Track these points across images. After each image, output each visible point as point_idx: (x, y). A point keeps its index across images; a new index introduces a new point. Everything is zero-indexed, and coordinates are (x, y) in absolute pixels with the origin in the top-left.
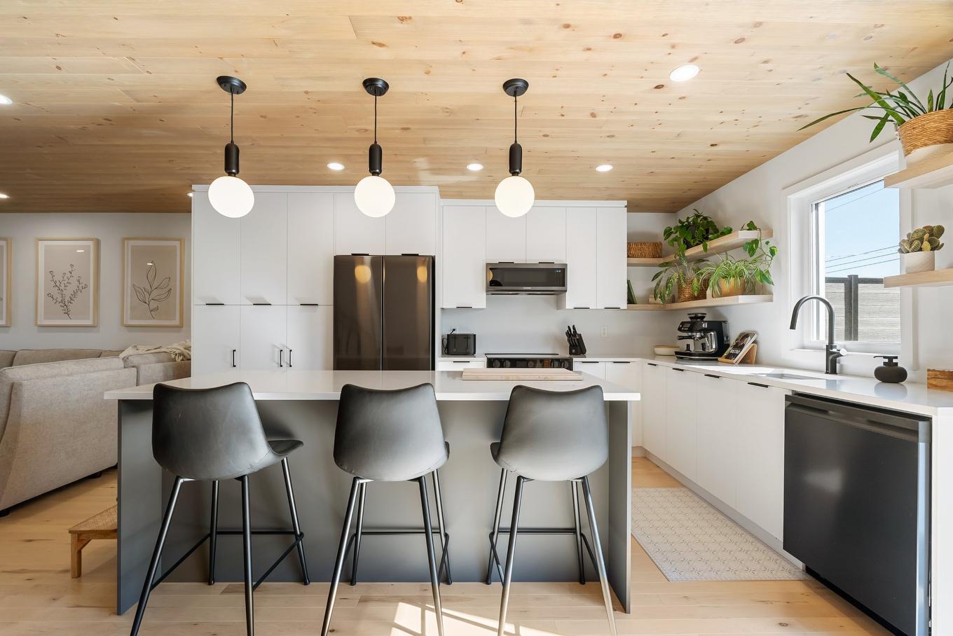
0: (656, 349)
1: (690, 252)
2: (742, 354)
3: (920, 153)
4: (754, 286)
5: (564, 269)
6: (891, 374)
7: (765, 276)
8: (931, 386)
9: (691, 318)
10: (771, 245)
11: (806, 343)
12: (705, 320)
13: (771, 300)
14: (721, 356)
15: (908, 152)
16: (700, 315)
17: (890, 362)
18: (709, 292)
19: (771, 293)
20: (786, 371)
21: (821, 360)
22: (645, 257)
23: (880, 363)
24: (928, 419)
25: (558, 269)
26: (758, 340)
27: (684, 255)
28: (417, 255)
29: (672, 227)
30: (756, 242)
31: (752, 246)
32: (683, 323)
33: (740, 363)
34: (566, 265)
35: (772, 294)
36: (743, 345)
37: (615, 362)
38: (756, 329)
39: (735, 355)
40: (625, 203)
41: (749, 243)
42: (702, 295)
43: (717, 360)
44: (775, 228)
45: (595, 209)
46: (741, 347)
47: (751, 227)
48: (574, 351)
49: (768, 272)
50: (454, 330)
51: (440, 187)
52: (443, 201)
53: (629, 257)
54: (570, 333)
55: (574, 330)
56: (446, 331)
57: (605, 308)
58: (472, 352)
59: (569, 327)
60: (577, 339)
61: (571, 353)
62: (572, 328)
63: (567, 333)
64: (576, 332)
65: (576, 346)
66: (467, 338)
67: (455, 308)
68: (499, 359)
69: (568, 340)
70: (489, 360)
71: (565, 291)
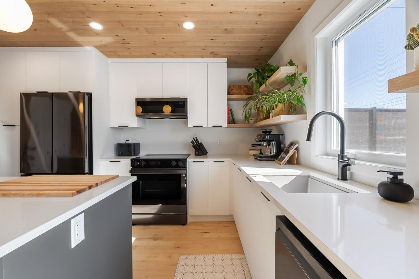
0: (249, 151)
1: (261, 89)
2: (288, 157)
4: (295, 108)
5: (185, 102)
7: (299, 100)
9: (263, 132)
10: (303, 76)
11: (329, 151)
12: (271, 133)
13: (306, 119)
14: (277, 158)
16: (268, 130)
18: (271, 115)
19: (305, 113)
22: (241, 94)
25: (181, 102)
26: (299, 147)
27: (259, 91)
28: (80, 92)
29: (252, 73)
30: (294, 75)
31: (291, 79)
32: (258, 136)
33: (287, 164)
34: (187, 99)
35: (307, 114)
36: (289, 151)
37: (214, 161)
38: (298, 140)
39: (284, 158)
40: (226, 60)
41: (289, 76)
43: (274, 160)
44: (308, 64)
45: (207, 63)
47: (291, 64)
48: (197, 153)
49: (302, 97)
50: (128, 140)
51: (97, 47)
52: (110, 60)
53: (231, 94)
54: (195, 142)
55: (196, 140)
56: (123, 141)
57: (213, 126)
58: (133, 154)
59: (194, 138)
60: (198, 146)
61: (196, 155)
62: (195, 139)
63: (191, 142)
64: (197, 142)
65: (198, 150)
66: (129, 145)
67: (118, 127)
68: (138, 160)
69: (193, 146)
70: (132, 160)
71: (186, 116)
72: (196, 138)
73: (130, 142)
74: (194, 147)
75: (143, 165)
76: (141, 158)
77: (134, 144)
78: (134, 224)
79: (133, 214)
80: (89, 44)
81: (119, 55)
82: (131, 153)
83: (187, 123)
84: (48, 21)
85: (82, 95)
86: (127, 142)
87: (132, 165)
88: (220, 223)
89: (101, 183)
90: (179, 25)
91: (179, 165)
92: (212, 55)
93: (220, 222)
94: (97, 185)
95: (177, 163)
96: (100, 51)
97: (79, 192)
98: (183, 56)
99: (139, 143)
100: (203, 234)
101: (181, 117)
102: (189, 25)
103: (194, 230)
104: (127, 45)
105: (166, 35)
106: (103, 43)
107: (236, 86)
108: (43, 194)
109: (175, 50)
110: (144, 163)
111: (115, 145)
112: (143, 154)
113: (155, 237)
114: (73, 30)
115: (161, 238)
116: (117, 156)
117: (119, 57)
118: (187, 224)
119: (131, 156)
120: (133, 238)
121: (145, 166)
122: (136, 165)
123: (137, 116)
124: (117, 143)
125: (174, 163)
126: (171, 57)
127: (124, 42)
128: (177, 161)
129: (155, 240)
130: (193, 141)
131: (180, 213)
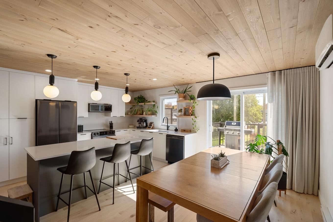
0: (129, 126)
1: (140, 104)
2: (152, 127)
3: (181, 99)
4: (154, 113)
6: (176, 130)
7: (156, 112)
8: (181, 132)
9: (140, 119)
10: (157, 105)
11: (163, 125)
13: (157, 116)
15: (179, 98)
16: (142, 118)
17: (176, 128)
18: (144, 113)
19: (157, 115)
20: (160, 130)
21: (166, 128)
23: (175, 128)
24: (184, 137)
25: (110, 106)
26: (154, 124)
27: (138, 104)
32: (138, 120)
33: (152, 129)
34: (112, 105)
37: (124, 130)
38: (154, 122)
39: (150, 127)
41: (153, 105)
42: (142, 114)
43: (146, 128)
45: (118, 90)
46: (151, 126)
47: (154, 102)
48: (111, 128)
57: (120, 116)
70: (92, 133)
72: (111, 121)
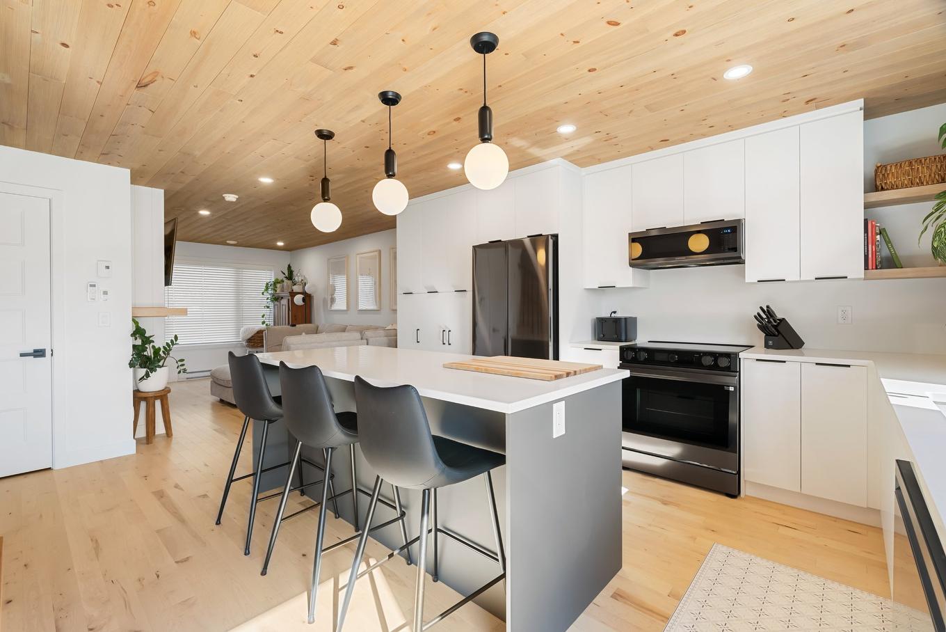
5: (736, 227)
22: (919, 185)
25: (727, 228)
28: (541, 235)
40: (859, 103)
45: (797, 127)
48: (771, 343)
50: (615, 312)
51: (565, 157)
52: (584, 171)
53: (883, 189)
54: (764, 316)
55: (769, 312)
56: (605, 314)
57: (816, 279)
58: (623, 338)
59: (761, 308)
60: (775, 327)
61: (767, 346)
62: (765, 309)
63: (755, 317)
64: (772, 316)
65: (775, 335)
66: (617, 321)
67: (597, 287)
68: (633, 349)
69: (759, 326)
70: (622, 349)
71: (740, 258)
72: (768, 307)
73: (618, 315)
74: (762, 328)
75: (642, 359)
76: (638, 346)
77: (626, 319)
78: (625, 468)
79: (623, 448)
80: (554, 156)
81: (599, 159)
82: (621, 335)
83: (742, 274)
84: (507, 143)
85: (545, 238)
86: (613, 315)
87: (622, 358)
88: (835, 521)
89: (581, 372)
90: (714, 79)
91: (718, 366)
92: (812, 104)
93: (837, 518)
94: (575, 373)
95: (716, 360)
96: (570, 161)
97: (557, 377)
98: (732, 128)
99: (636, 318)
100: (781, 527)
101: (725, 262)
102: (738, 72)
103: (756, 512)
104: (614, 140)
105: (687, 103)
106: (576, 148)
107: (899, 165)
108: (521, 374)
109: (710, 122)
110: (644, 355)
111: (592, 320)
112: (642, 339)
113: (665, 499)
114: (534, 144)
115: (677, 505)
116: (595, 339)
117: (600, 161)
118: (738, 498)
119: (620, 341)
120: (623, 488)
121: (646, 362)
122: (630, 358)
123: (631, 265)
124: (595, 318)
125: (708, 361)
126: (704, 136)
127: (609, 138)
128: (716, 356)
129: (665, 504)
130: (759, 314)
131: (723, 469)
